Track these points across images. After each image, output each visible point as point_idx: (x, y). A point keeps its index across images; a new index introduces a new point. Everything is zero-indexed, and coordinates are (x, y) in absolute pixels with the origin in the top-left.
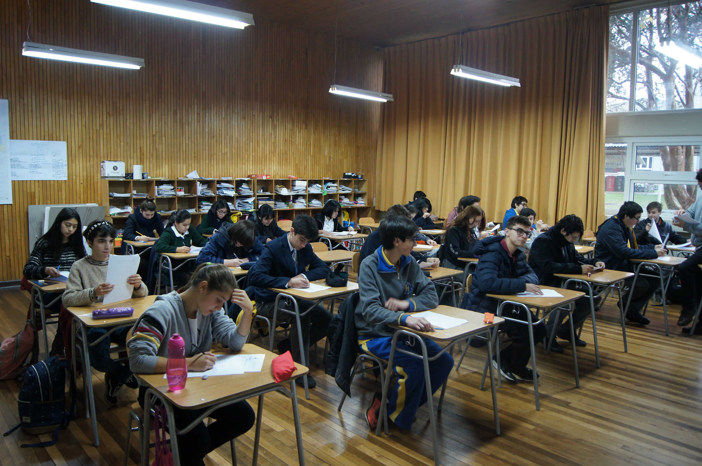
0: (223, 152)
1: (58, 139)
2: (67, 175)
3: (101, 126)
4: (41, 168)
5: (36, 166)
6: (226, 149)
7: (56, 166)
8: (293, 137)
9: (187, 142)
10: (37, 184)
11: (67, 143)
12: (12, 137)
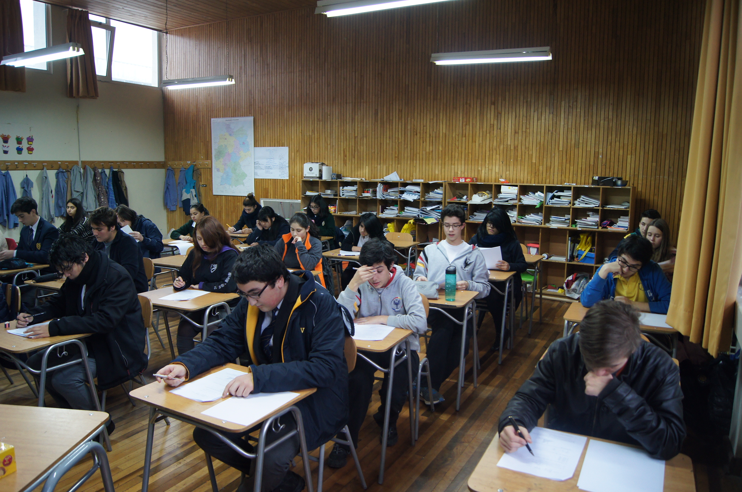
0: (428, 151)
1: (283, 145)
2: (288, 175)
3: (313, 131)
4: (272, 169)
5: (269, 168)
6: (431, 148)
7: (281, 168)
8: (528, 126)
9: (388, 142)
10: (269, 181)
11: (289, 148)
12: (255, 145)
